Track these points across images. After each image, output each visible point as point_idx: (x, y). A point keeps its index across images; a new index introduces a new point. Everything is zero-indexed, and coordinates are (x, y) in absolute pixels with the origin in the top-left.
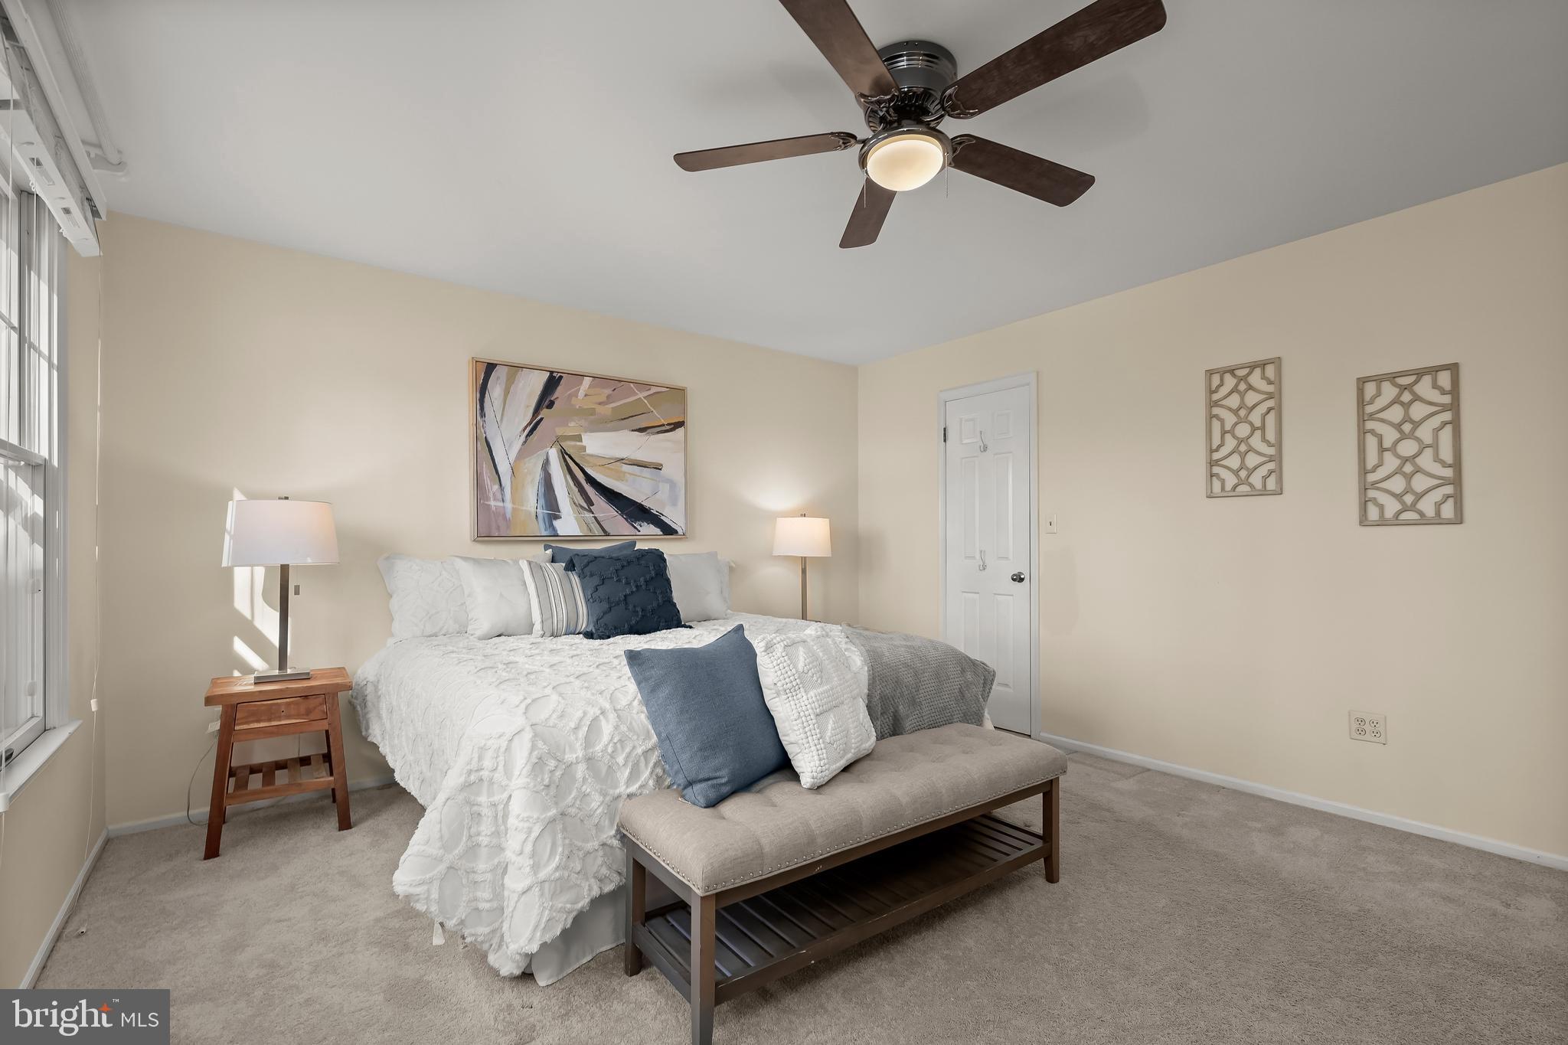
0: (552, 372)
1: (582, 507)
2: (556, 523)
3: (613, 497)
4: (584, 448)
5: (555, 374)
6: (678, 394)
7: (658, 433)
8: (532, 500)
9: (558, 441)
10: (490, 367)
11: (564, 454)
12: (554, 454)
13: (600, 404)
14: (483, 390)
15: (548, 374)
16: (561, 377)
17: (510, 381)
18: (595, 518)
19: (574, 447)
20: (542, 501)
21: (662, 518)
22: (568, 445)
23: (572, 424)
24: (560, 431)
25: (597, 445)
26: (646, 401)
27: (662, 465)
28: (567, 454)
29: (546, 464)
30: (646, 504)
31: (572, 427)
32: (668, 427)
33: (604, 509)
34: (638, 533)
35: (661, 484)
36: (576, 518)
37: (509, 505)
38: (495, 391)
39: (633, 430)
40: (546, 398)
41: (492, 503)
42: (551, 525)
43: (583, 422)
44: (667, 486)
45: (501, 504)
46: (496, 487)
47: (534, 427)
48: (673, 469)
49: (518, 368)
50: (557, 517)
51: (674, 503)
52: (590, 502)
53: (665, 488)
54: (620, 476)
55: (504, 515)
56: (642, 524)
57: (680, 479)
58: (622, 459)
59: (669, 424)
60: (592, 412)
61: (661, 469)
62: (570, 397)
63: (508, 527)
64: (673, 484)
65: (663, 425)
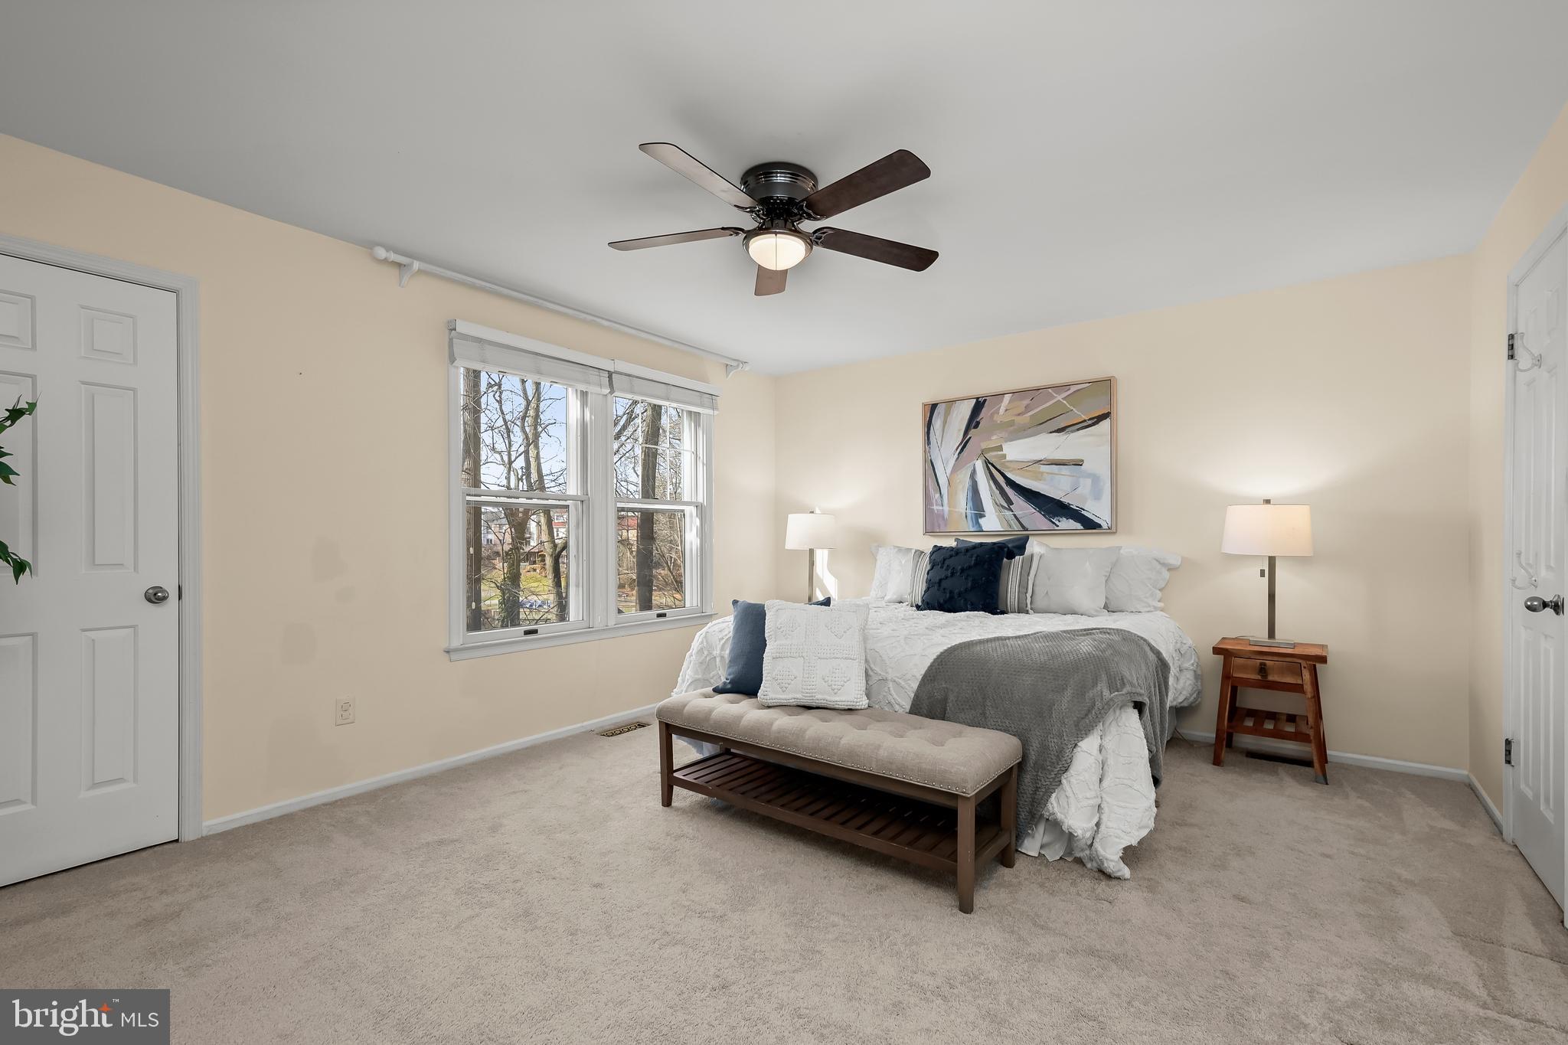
0: (978, 398)
1: (1002, 506)
2: (982, 521)
3: (1031, 496)
4: (1004, 456)
5: (980, 400)
6: (1105, 386)
7: (1078, 430)
8: (962, 504)
9: (983, 452)
10: (934, 406)
11: (988, 463)
12: (979, 465)
13: (1019, 415)
14: (929, 425)
15: (975, 400)
16: (985, 400)
17: (947, 413)
18: (1015, 515)
19: (996, 456)
20: (970, 504)
21: (1083, 512)
22: (991, 456)
23: (994, 438)
24: (984, 445)
25: (1016, 452)
26: (1065, 402)
27: (1083, 461)
28: (990, 463)
29: (974, 473)
30: (1065, 500)
31: (994, 440)
32: (1090, 422)
33: (1021, 506)
34: (1057, 528)
35: (1081, 480)
36: (998, 517)
37: (946, 508)
38: (937, 423)
39: (1051, 433)
40: (973, 422)
41: (935, 507)
42: (977, 523)
43: (1004, 434)
44: (1089, 481)
45: (941, 508)
46: (938, 495)
47: (964, 445)
48: (1097, 461)
49: (952, 402)
50: (982, 516)
51: (1097, 497)
52: (1010, 502)
53: (1085, 486)
54: (1038, 477)
55: (943, 517)
56: (1061, 519)
57: (1105, 473)
58: (1041, 461)
59: (1090, 419)
60: (1012, 423)
61: (1081, 465)
62: (992, 415)
63: (946, 525)
64: (1095, 479)
65: (1085, 421)
